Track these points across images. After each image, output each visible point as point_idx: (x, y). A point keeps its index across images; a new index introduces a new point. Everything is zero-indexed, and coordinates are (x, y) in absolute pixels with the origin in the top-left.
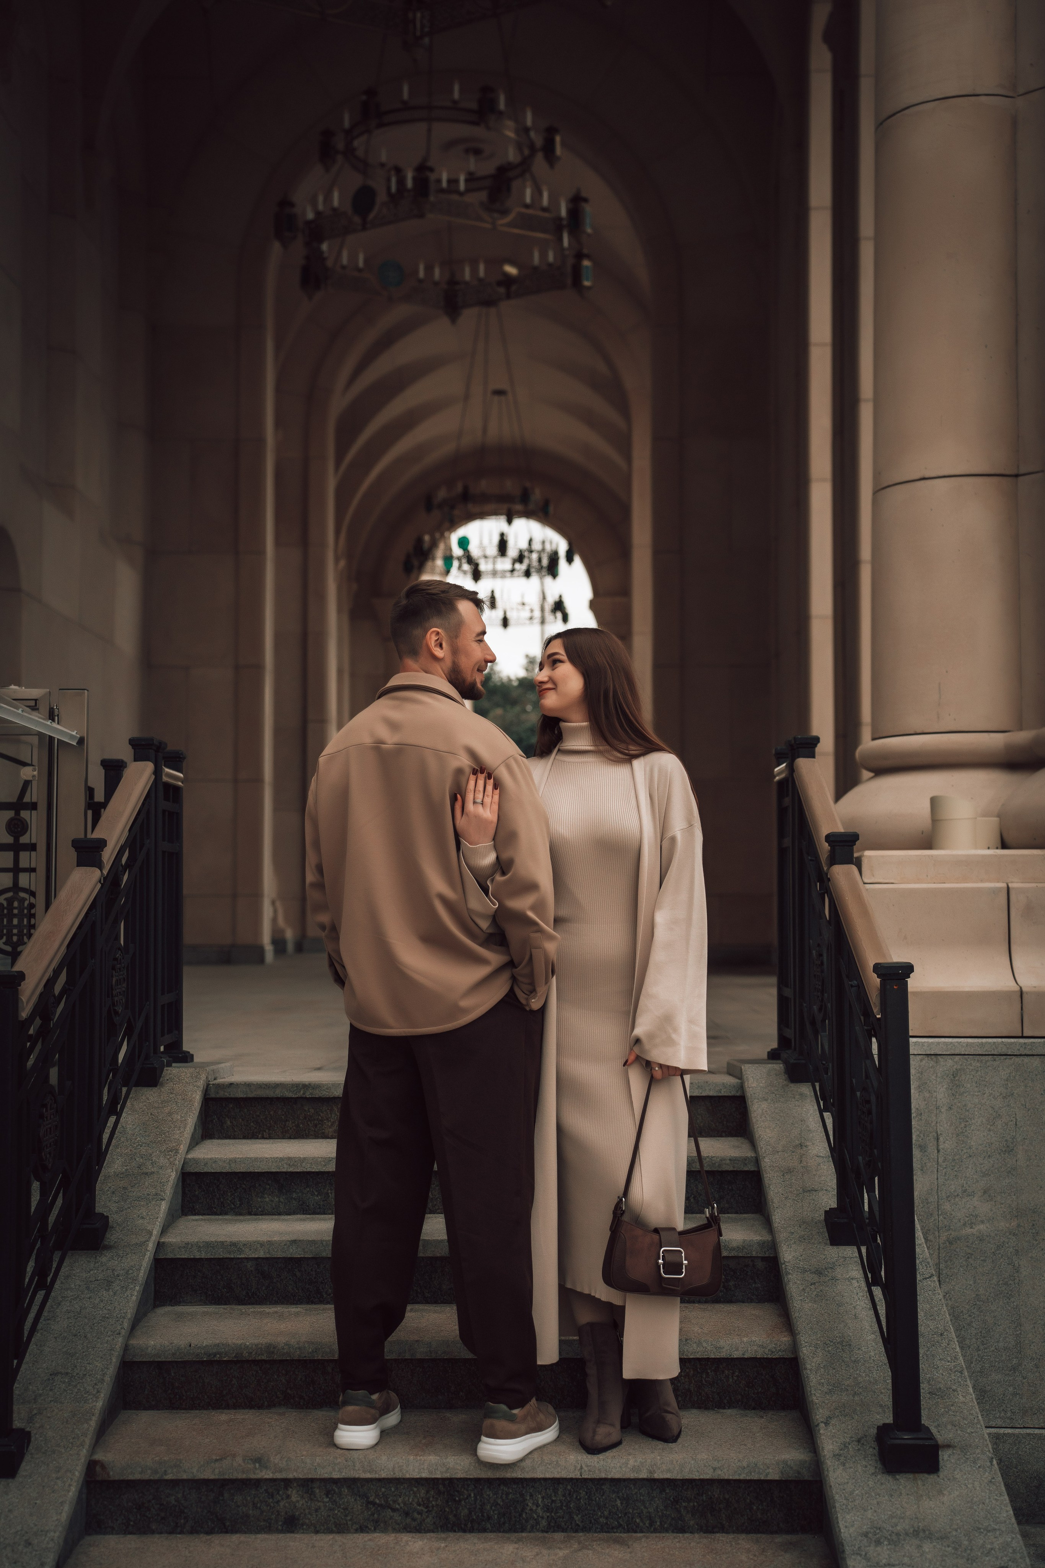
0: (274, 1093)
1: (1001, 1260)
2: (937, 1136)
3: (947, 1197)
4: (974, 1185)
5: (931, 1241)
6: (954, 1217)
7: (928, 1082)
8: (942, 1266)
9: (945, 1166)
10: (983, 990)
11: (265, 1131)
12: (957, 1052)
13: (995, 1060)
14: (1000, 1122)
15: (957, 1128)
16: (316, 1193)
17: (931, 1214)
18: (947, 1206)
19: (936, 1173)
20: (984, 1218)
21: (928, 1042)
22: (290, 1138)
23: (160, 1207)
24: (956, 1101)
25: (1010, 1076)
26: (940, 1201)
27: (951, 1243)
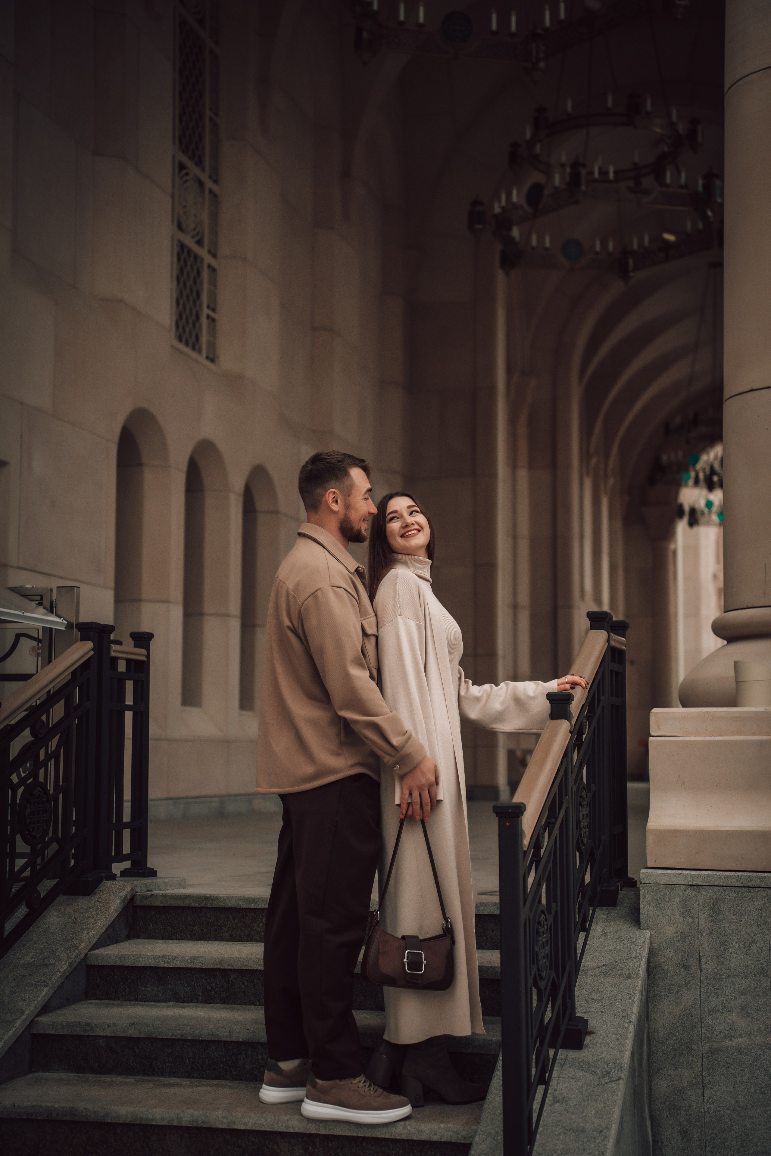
0: (184, 903)
1: (758, 1071)
2: (700, 957)
3: (709, 1012)
4: (733, 1002)
5: (695, 1050)
6: (715, 1030)
7: (691, 909)
8: (705, 1073)
9: (706, 984)
10: (741, 829)
11: (178, 934)
12: (716, 883)
13: (750, 892)
14: (755, 946)
15: (717, 950)
16: (186, 985)
17: (695, 1027)
18: (709, 1020)
19: (699, 989)
20: (742, 1032)
21: (690, 874)
22: (196, 940)
23: (41, 992)
24: (715, 926)
25: (764, 906)
26: (702, 1015)
27: (713, 1053)
